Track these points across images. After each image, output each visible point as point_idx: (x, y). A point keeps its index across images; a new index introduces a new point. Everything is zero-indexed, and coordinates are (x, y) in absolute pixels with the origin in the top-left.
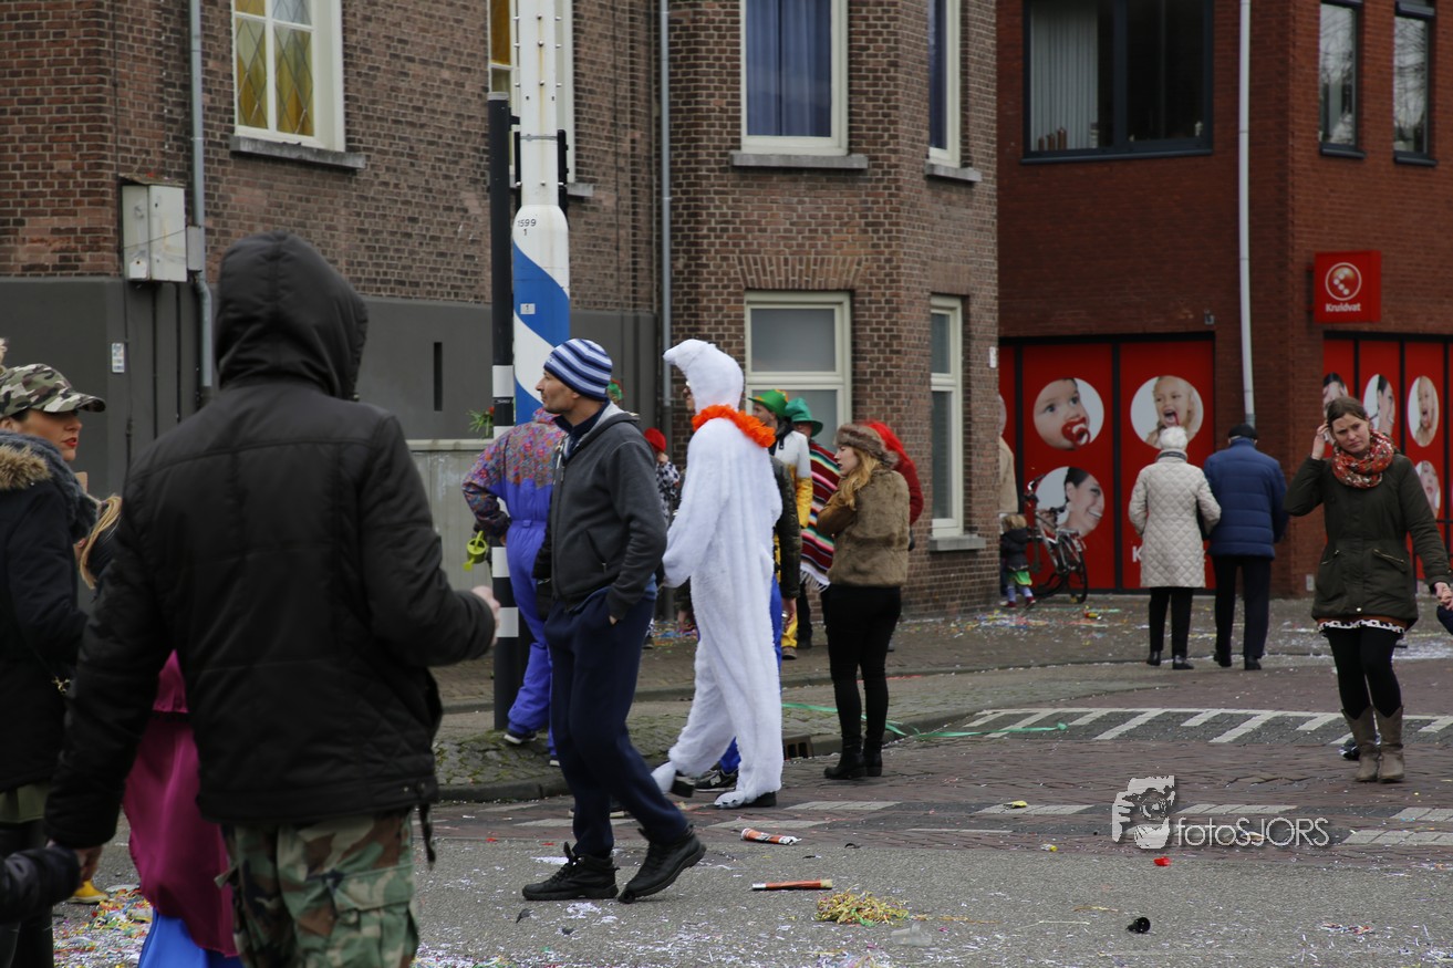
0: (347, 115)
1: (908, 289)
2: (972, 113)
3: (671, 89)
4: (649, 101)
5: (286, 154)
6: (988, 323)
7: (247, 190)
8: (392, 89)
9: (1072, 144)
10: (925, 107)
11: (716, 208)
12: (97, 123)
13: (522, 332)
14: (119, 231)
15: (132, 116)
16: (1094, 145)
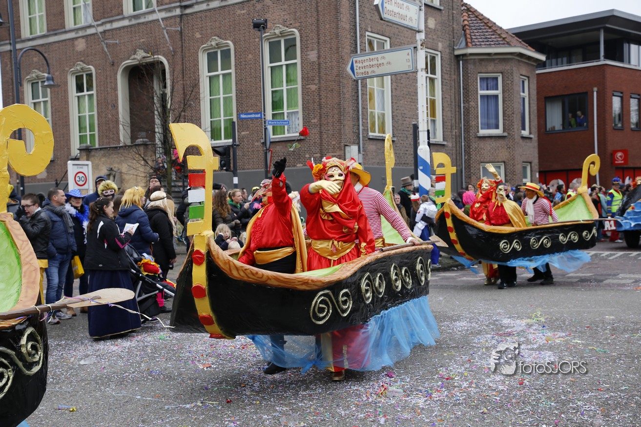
0: (393, 129)
1: (517, 161)
2: (531, 123)
3: (464, 121)
4: (459, 124)
5: (379, 138)
6: (536, 167)
7: (371, 146)
8: (403, 124)
9: (556, 129)
10: (520, 122)
11: (474, 145)
12: (340, 134)
13: (420, 174)
14: (345, 155)
15: (347, 132)
16: (561, 129)
